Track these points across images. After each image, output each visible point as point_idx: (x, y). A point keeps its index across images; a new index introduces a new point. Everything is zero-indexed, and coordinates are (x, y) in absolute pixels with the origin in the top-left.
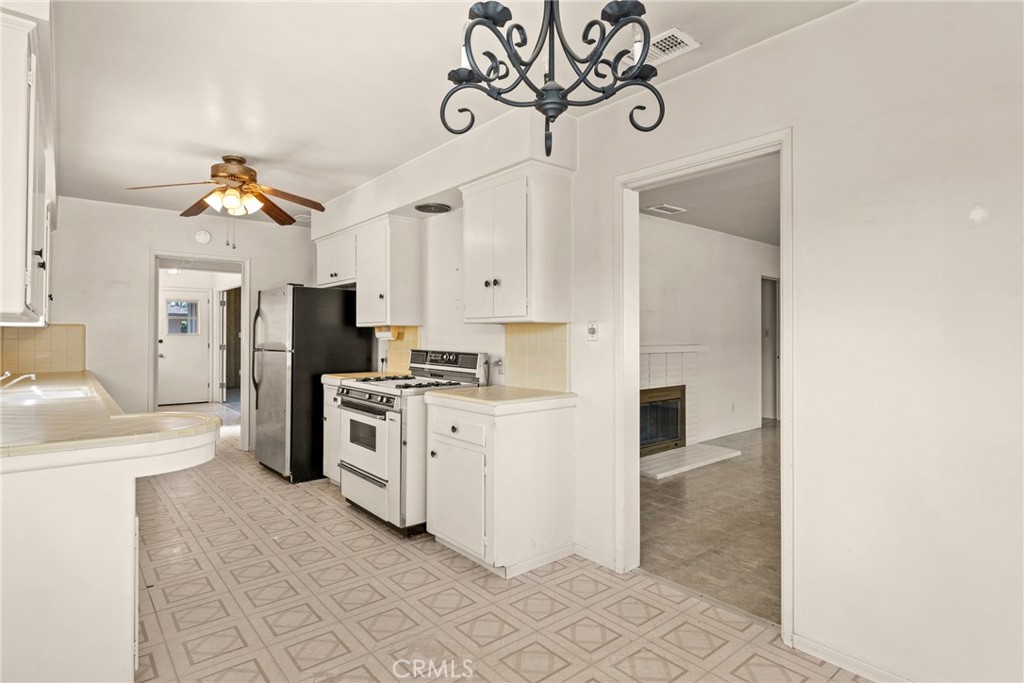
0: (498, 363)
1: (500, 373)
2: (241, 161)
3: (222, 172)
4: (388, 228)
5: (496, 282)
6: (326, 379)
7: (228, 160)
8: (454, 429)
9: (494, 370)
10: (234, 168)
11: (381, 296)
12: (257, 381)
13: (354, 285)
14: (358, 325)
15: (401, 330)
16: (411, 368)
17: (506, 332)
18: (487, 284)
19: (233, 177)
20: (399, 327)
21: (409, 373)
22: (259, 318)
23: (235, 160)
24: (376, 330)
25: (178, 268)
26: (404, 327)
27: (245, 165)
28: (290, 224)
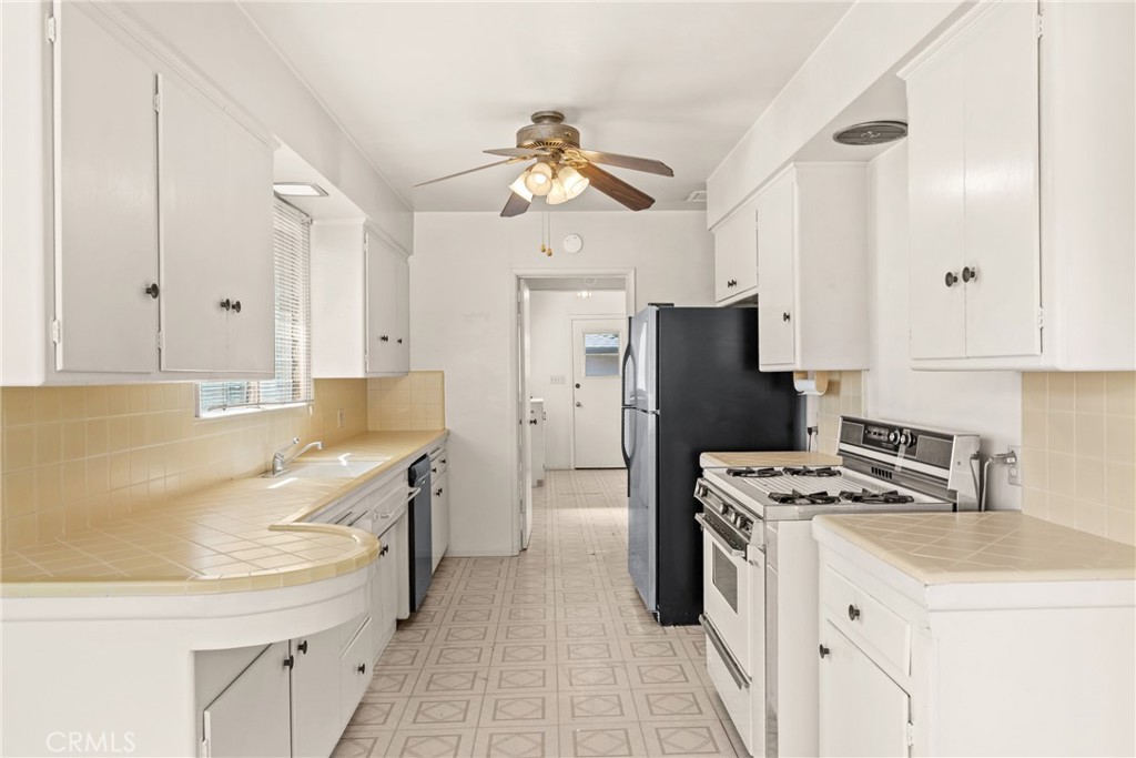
0: (1007, 457)
1: (1012, 480)
2: (557, 117)
3: (527, 139)
4: (796, 188)
5: (969, 274)
6: (706, 460)
7: (538, 118)
8: (854, 613)
9: (1001, 474)
10: (545, 130)
11: (787, 317)
12: (629, 455)
13: (755, 299)
14: (762, 369)
15: (835, 378)
16: (841, 452)
17: (1024, 388)
18: (951, 279)
19: (540, 143)
20: (830, 372)
21: (837, 463)
22: (630, 358)
23: (544, 117)
24: (795, 376)
25: (589, 289)
26: (840, 372)
27: (563, 123)
28: (648, 206)
